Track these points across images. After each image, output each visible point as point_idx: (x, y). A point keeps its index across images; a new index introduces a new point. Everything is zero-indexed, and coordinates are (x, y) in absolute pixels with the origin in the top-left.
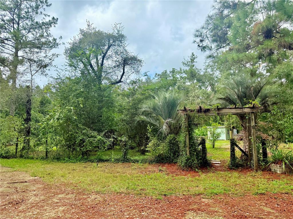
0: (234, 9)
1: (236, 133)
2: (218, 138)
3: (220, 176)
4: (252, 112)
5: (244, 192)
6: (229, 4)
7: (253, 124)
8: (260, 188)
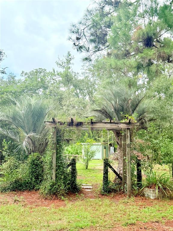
0: (116, 7)
1: (113, 151)
2: (92, 157)
3: (90, 204)
4: (127, 129)
5: (113, 223)
7: (128, 142)
8: (131, 217)
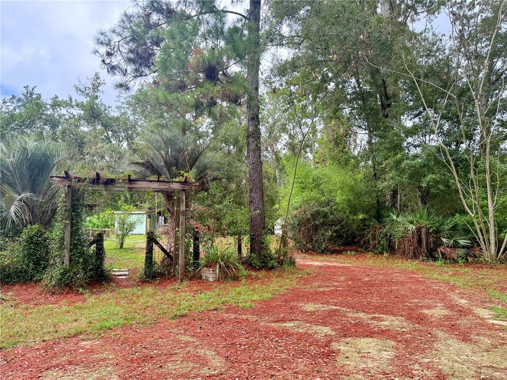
0: (169, 17)
1: (163, 223)
2: (130, 230)
3: (124, 296)
4: (182, 190)
5: (156, 317)
6: (161, 6)
7: (183, 208)
8: (182, 306)
